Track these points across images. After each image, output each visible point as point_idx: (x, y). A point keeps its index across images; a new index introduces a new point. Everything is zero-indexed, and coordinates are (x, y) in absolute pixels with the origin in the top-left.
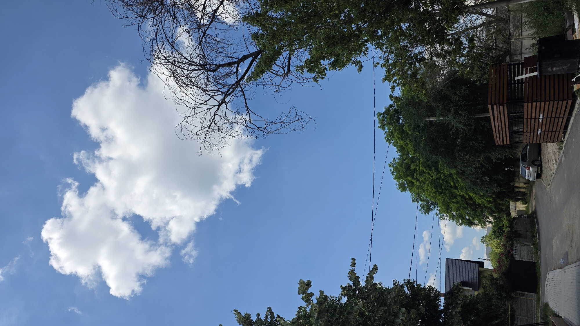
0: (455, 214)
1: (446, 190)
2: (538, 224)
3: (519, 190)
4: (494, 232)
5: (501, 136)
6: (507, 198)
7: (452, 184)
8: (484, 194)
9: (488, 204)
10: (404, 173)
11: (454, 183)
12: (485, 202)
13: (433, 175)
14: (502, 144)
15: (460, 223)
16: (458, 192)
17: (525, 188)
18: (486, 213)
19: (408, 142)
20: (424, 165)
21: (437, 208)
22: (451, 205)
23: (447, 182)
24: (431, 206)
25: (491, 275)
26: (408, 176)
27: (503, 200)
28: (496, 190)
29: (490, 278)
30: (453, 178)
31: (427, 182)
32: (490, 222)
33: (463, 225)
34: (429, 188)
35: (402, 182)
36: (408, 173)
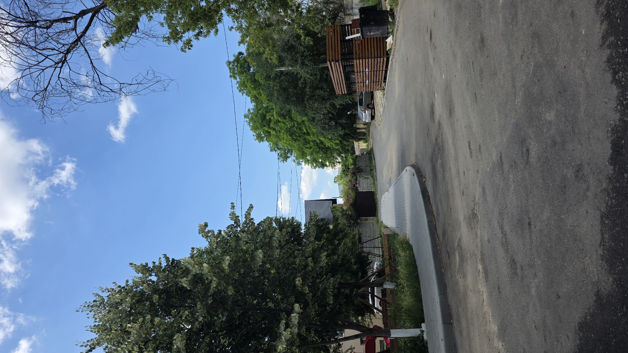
0: (309, 159)
1: (300, 137)
2: (374, 159)
3: (360, 131)
4: (344, 171)
5: (340, 87)
6: (352, 139)
7: (305, 130)
8: (332, 137)
9: (336, 146)
10: (260, 123)
11: (307, 130)
12: (333, 144)
13: (287, 124)
14: (341, 93)
15: (314, 167)
16: (311, 138)
17: (365, 129)
18: (335, 155)
19: (261, 92)
20: (279, 115)
21: (293, 155)
22: (306, 151)
23: (300, 129)
24: (288, 154)
25: (342, 208)
26: (264, 126)
27: (348, 141)
28: (341, 133)
29: (341, 210)
30: (305, 125)
31: (283, 131)
32: (339, 162)
33: (317, 168)
34: (285, 136)
35: (258, 133)
36: (264, 123)
